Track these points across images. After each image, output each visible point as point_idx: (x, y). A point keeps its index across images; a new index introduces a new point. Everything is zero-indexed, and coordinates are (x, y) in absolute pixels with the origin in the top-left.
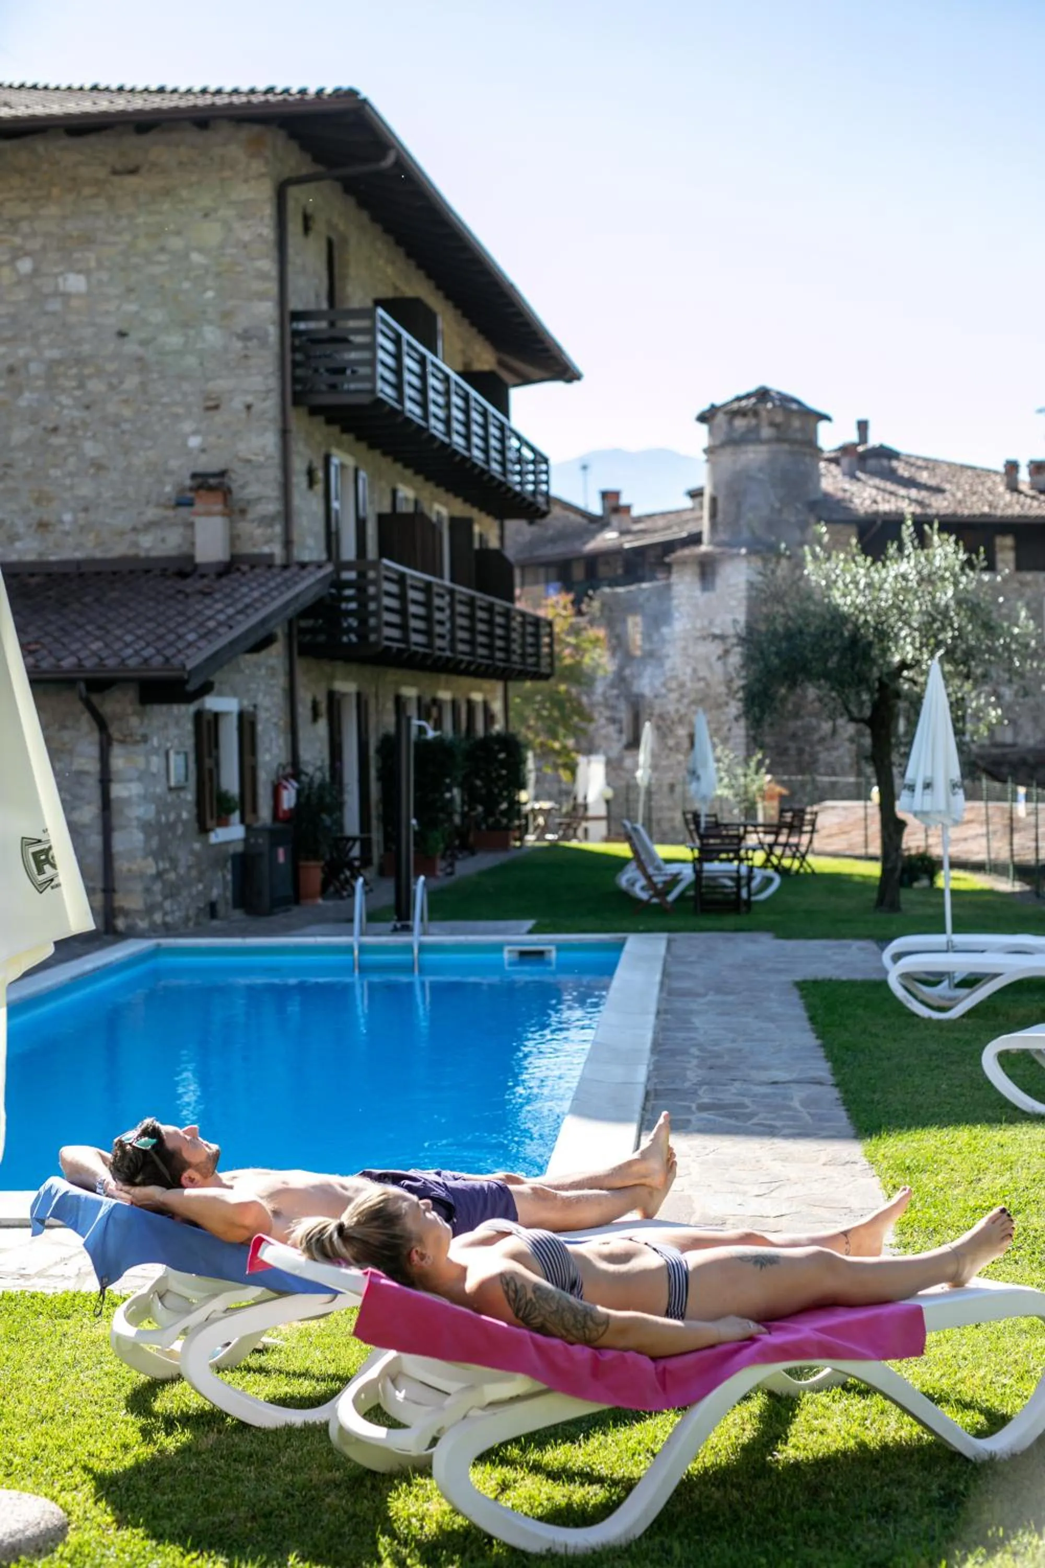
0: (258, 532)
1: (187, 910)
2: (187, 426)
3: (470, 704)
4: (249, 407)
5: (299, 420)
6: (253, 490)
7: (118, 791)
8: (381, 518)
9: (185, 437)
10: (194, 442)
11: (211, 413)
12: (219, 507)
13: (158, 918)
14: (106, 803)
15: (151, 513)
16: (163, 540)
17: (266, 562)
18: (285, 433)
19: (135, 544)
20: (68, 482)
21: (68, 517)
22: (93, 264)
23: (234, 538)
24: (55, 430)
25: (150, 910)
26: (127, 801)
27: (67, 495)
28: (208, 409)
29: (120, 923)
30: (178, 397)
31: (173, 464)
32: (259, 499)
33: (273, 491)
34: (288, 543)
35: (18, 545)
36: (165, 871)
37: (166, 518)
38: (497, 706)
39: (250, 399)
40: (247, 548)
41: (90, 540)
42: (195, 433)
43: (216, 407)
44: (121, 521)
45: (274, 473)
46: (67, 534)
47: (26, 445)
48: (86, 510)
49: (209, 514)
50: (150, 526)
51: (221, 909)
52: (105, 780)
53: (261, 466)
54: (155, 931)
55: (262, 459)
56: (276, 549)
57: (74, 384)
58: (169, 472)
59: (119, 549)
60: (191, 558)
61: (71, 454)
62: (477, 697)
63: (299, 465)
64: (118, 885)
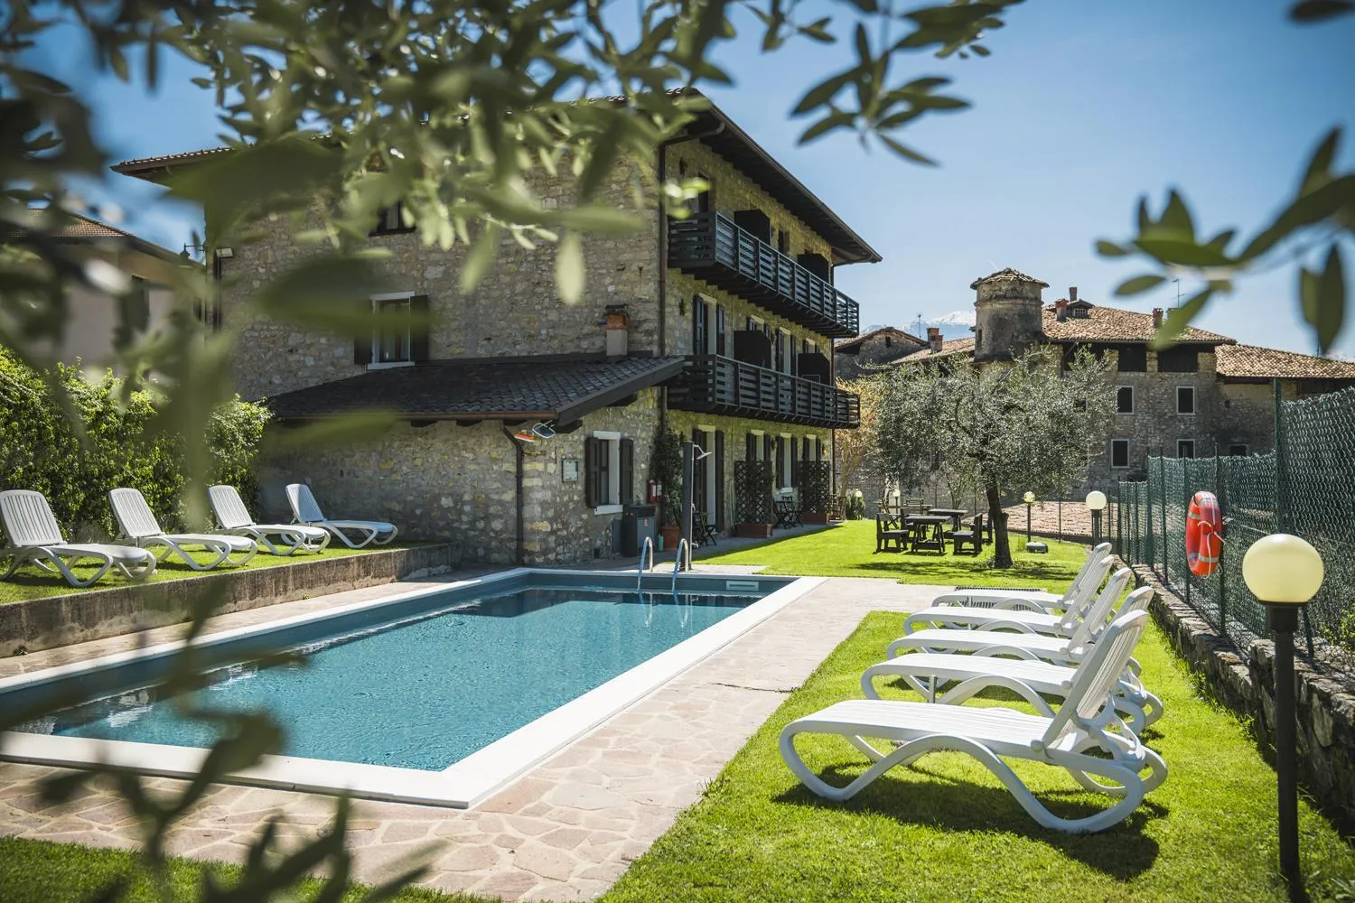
0: (644, 339)
1: (576, 552)
2: (608, 280)
3: (806, 441)
4: (641, 269)
5: (673, 276)
6: (642, 315)
7: (526, 482)
8: (736, 333)
9: (606, 287)
10: (611, 289)
11: (620, 272)
12: (619, 324)
13: (552, 556)
14: (520, 490)
15: (587, 329)
16: (593, 344)
17: (649, 355)
18: (661, 283)
19: (578, 346)
20: (544, 312)
21: (544, 332)
22: (561, 192)
23: (630, 343)
24: (538, 284)
25: (545, 552)
26: (531, 489)
27: (544, 320)
28: (619, 270)
29: (526, 559)
30: (603, 264)
31: (599, 302)
32: (645, 321)
33: (654, 316)
34: (662, 345)
35: (518, 347)
36: (558, 530)
37: (595, 331)
38: (828, 442)
39: (641, 264)
40: (635, 348)
41: (555, 343)
42: (611, 284)
43: (623, 269)
44: (571, 333)
45: (655, 306)
46: (543, 340)
47: (523, 293)
48: (553, 327)
49: (614, 328)
50: (587, 336)
51: (604, 553)
52: (520, 475)
53: (647, 301)
54: (548, 564)
55: (647, 298)
56: (655, 349)
57: (549, 258)
58: (597, 306)
59: (570, 349)
60: (605, 352)
61: (546, 297)
62: (812, 437)
63: (671, 301)
64: (526, 536)
